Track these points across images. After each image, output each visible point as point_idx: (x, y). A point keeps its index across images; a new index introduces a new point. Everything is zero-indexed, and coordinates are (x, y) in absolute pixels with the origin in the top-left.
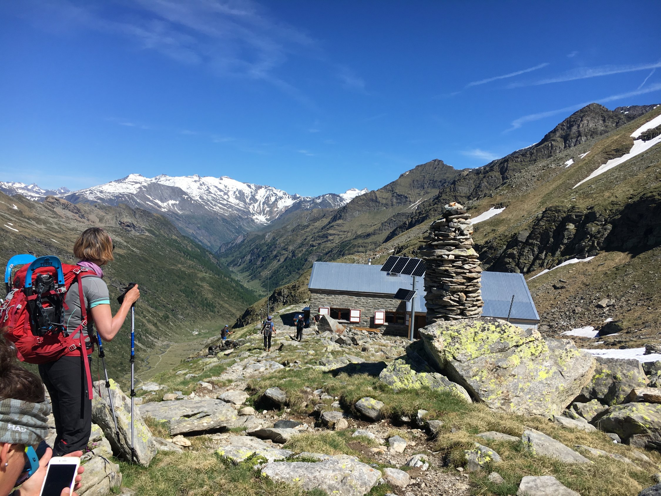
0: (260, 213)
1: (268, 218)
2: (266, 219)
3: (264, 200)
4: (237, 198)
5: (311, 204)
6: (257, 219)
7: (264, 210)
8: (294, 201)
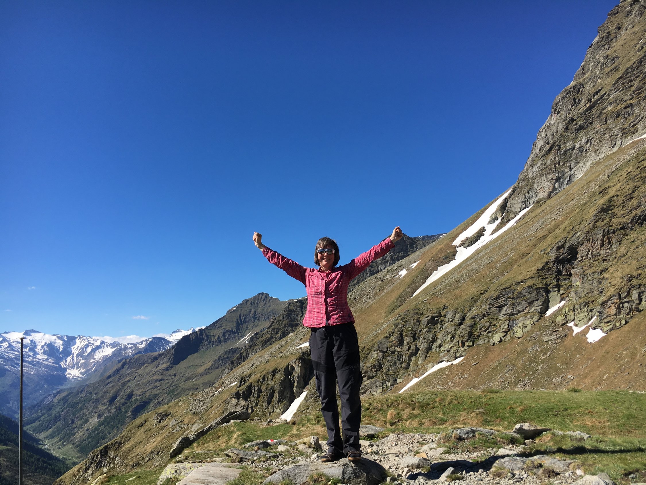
0: (73, 367)
1: (83, 371)
2: (81, 373)
3: (77, 352)
4: (45, 353)
5: (132, 351)
6: (69, 374)
7: (78, 363)
8: (114, 349)
